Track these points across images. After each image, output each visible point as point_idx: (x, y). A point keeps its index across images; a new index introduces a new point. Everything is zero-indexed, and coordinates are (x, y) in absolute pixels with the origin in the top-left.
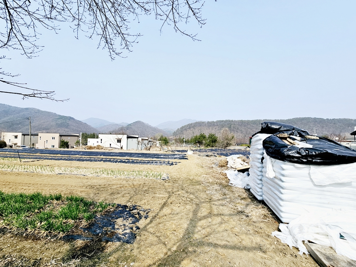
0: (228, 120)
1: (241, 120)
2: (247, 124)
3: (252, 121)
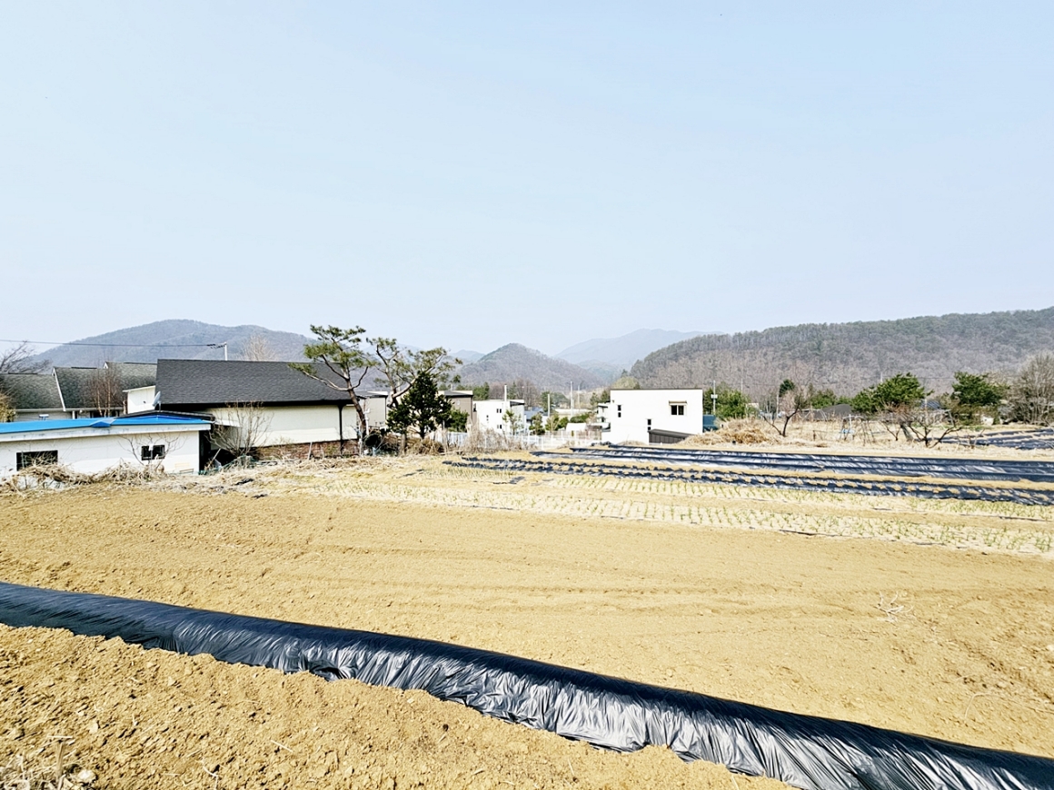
0: (810, 325)
1: (856, 323)
2: (881, 333)
3: (898, 322)
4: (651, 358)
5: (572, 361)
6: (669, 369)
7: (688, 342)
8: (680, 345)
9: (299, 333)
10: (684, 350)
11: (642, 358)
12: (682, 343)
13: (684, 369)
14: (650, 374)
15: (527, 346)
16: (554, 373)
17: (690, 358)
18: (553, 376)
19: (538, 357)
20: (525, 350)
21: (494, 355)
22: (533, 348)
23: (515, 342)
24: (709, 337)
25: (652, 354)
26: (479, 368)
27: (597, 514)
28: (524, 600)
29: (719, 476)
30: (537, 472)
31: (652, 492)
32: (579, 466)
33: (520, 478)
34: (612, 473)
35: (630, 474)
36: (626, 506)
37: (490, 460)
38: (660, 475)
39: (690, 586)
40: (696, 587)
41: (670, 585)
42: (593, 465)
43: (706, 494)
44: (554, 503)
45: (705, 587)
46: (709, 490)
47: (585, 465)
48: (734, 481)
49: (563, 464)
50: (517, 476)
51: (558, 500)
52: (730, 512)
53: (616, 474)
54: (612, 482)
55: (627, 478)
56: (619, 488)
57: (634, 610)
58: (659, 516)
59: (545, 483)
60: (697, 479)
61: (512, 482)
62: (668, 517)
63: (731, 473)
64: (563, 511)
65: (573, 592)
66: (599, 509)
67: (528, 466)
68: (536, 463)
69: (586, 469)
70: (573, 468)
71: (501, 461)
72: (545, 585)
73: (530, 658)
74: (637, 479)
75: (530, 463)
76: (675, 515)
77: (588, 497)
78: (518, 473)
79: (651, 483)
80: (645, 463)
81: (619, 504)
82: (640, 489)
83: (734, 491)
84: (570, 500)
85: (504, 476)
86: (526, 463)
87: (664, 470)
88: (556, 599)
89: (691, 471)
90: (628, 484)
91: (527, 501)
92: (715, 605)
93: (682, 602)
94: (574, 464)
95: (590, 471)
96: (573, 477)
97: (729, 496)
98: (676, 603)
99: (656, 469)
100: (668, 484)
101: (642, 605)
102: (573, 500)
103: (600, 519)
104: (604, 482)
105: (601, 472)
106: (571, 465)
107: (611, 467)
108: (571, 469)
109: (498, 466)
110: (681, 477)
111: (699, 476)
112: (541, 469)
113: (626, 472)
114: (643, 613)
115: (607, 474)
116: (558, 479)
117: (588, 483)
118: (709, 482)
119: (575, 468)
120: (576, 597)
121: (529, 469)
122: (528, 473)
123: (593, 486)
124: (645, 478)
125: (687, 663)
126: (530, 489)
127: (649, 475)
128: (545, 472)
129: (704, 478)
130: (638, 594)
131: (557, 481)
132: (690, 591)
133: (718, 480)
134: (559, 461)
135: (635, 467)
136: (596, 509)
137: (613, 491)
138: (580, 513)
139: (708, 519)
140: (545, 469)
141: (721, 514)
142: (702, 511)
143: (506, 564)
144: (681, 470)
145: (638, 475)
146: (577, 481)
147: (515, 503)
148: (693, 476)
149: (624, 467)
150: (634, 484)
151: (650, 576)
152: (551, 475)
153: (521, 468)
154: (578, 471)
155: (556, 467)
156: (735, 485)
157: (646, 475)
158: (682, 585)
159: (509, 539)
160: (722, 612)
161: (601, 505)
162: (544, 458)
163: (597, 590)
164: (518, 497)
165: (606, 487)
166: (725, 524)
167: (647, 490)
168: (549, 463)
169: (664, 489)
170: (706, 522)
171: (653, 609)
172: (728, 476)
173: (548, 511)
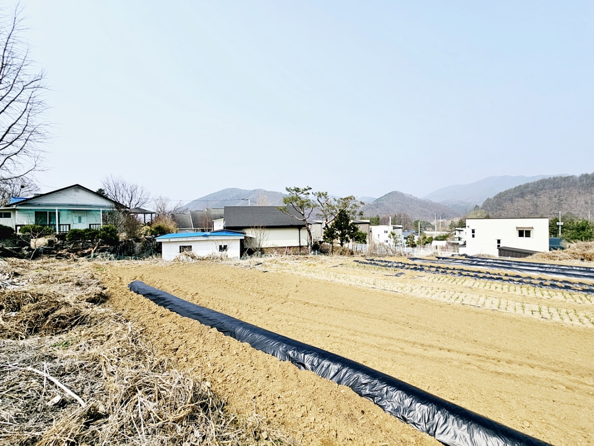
4: (500, 196)
5: (435, 200)
6: (516, 204)
7: (534, 183)
8: (527, 186)
9: (280, 192)
10: (530, 189)
11: (492, 196)
12: (528, 184)
13: (529, 204)
14: (499, 207)
15: (404, 192)
16: (422, 208)
17: (536, 195)
18: (421, 210)
19: (411, 199)
20: (402, 194)
21: (383, 198)
22: (408, 193)
23: (396, 190)
24: (554, 178)
25: (500, 193)
26: (373, 207)
27: (458, 301)
28: (408, 349)
29: (567, 285)
30: (413, 271)
31: (504, 291)
32: (443, 268)
33: (401, 274)
34: (469, 276)
35: (484, 277)
36: (482, 300)
37: (382, 261)
38: (511, 280)
39: (543, 364)
40: (549, 366)
41: (524, 360)
42: (454, 269)
43: (555, 298)
44: (426, 291)
45: (557, 368)
46: (558, 295)
47: (448, 268)
48: (584, 290)
49: (431, 267)
50: (400, 272)
51: (429, 289)
52: (581, 315)
53: (472, 276)
54: (469, 282)
55: (482, 279)
56: (476, 285)
57: (492, 372)
58: (511, 309)
59: (420, 278)
60: (546, 285)
61: (396, 275)
62: (520, 311)
63: (581, 284)
64: (433, 297)
65: (443, 350)
66: (460, 298)
67: (406, 266)
68: (412, 265)
69: (448, 271)
70: (439, 270)
71: (389, 262)
72: (422, 342)
73: (414, 386)
74: (490, 281)
75: (408, 264)
76: (526, 310)
77: (451, 289)
78: (401, 271)
79: (503, 285)
80: (496, 270)
81: (476, 297)
82: (493, 288)
83: (584, 298)
84: (438, 290)
85: (391, 271)
86: (405, 264)
87: (514, 277)
88: (431, 352)
89: (540, 279)
90: (483, 284)
91: (407, 288)
92: (568, 383)
93: (536, 374)
94: (440, 268)
95: (452, 272)
96: (440, 275)
97: (579, 301)
98: (531, 374)
99: (506, 275)
100: (518, 287)
101: (500, 370)
102: (440, 290)
103: (461, 306)
104: (463, 280)
105: (460, 274)
106: (437, 268)
107: (468, 271)
108: (437, 271)
109: (387, 265)
110: (530, 283)
111: (548, 283)
112: (416, 269)
113: (481, 275)
114: (500, 376)
115: (465, 275)
116: (429, 276)
117: (451, 281)
118: (558, 289)
119: (441, 270)
120: (444, 354)
121: (407, 268)
122: (407, 270)
123: (454, 283)
124: (496, 281)
125: (543, 421)
126: (409, 281)
127: (501, 279)
128: (419, 271)
129: (553, 286)
130: (495, 362)
131: (427, 278)
132: (543, 368)
133: (567, 288)
134: (429, 264)
135: (488, 273)
136: (458, 298)
137: (470, 288)
138: (445, 300)
139: (558, 317)
140: (419, 269)
141: (572, 314)
142: (552, 310)
143: (395, 325)
144: (530, 278)
145: (491, 278)
146: (442, 278)
147: (399, 289)
148: (541, 283)
149: (479, 272)
150: (488, 284)
151: (505, 351)
152: (423, 273)
153: (402, 268)
154: (443, 272)
155: (426, 268)
156: (586, 293)
157: (497, 279)
158: (535, 362)
159: (396, 310)
160: (577, 391)
161: (462, 296)
162: (416, 262)
163: (461, 353)
164: (402, 285)
165: (464, 284)
166: (576, 322)
167: (499, 290)
168: (421, 266)
169: (515, 290)
170: (556, 318)
171: (509, 375)
172: (577, 286)
173: (423, 295)
